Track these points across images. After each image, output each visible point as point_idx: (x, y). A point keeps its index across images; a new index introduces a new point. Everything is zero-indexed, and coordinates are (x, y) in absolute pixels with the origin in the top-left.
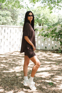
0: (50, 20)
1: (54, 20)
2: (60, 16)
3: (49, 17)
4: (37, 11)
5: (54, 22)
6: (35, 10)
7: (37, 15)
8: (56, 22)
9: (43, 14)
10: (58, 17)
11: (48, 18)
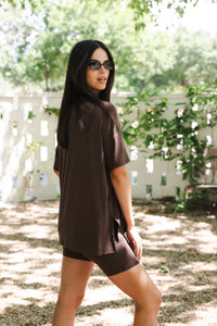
0: (141, 58)
1: (156, 54)
2: (184, 36)
3: (134, 44)
4: (79, 12)
5: (157, 65)
6: (70, 6)
7: (82, 32)
8: (166, 67)
9: (110, 28)
10: (178, 41)
11: (129, 48)
